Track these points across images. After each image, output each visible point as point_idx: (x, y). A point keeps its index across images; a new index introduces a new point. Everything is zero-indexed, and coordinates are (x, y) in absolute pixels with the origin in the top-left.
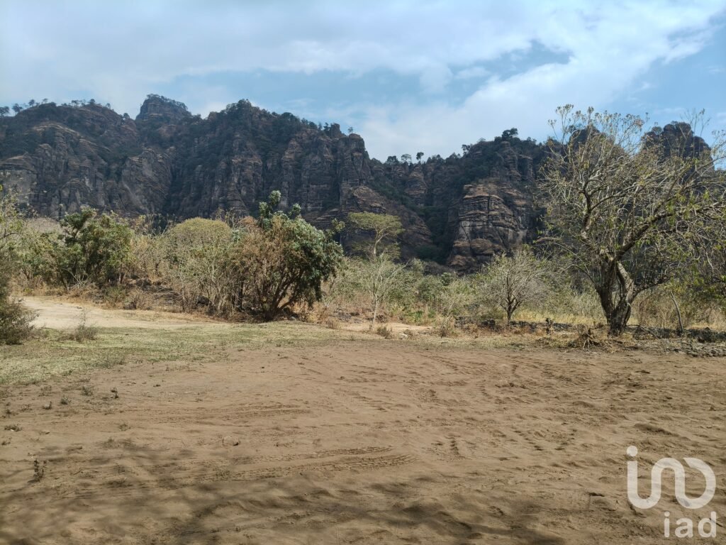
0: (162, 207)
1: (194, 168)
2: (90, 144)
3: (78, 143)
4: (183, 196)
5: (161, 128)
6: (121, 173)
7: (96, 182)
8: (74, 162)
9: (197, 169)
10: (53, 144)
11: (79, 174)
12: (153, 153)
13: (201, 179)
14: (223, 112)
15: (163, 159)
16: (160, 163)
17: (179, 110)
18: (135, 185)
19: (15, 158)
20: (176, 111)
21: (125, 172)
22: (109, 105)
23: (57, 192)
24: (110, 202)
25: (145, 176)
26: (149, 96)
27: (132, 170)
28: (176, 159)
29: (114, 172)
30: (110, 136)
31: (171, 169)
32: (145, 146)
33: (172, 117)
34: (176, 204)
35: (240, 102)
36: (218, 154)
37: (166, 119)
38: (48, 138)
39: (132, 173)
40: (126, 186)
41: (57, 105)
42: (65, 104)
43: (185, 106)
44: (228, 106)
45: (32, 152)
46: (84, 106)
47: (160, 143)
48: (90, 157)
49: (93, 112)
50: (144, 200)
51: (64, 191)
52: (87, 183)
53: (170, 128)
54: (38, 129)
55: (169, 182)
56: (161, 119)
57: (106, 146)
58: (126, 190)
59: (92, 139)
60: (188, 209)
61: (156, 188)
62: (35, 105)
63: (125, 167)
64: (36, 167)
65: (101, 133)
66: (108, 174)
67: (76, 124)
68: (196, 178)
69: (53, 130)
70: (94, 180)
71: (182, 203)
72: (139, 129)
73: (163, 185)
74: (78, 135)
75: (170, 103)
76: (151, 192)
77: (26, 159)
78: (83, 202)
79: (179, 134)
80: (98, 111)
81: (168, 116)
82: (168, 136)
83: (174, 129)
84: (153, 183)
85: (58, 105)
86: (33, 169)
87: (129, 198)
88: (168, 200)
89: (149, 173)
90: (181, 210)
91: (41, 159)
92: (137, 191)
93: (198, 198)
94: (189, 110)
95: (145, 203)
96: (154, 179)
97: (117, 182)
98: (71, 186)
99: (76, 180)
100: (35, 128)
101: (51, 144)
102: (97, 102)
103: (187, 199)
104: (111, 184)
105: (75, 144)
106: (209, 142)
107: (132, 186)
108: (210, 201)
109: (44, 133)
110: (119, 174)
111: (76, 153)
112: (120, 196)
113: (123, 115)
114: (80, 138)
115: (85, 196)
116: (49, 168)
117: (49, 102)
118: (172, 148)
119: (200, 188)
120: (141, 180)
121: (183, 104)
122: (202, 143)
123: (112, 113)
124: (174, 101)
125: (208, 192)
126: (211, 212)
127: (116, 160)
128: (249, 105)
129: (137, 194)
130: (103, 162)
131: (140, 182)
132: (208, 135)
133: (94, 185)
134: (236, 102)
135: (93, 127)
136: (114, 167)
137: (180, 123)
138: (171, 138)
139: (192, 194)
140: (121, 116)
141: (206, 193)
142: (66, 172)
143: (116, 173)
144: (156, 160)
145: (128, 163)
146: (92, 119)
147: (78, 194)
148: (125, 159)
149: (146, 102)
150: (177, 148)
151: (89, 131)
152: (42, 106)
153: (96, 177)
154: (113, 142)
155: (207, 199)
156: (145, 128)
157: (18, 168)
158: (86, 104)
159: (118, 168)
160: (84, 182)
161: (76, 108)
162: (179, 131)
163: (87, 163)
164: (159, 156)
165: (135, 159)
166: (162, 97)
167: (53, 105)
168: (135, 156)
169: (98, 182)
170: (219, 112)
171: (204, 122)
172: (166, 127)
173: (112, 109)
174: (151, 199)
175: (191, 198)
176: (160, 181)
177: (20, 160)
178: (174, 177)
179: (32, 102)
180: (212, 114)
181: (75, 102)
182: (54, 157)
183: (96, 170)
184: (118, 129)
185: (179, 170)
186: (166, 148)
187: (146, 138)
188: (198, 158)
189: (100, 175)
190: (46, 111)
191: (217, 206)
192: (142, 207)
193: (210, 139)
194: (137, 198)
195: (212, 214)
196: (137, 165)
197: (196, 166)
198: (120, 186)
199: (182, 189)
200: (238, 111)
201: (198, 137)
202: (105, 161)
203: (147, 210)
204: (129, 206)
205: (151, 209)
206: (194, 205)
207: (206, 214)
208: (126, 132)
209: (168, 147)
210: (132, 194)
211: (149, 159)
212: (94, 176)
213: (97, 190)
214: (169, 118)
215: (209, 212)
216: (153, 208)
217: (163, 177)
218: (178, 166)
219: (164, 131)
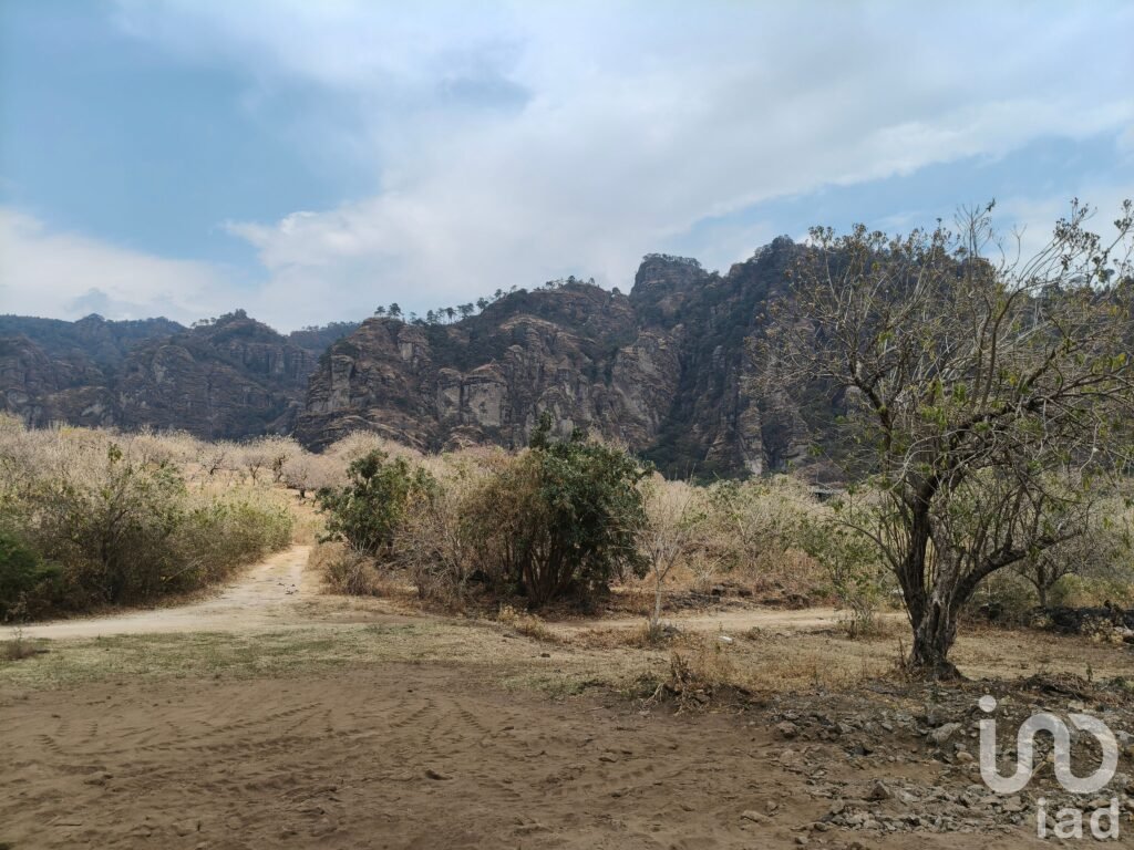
0: (668, 414)
1: (712, 351)
2: (569, 338)
3: (554, 338)
4: (698, 394)
5: (663, 301)
6: (611, 372)
7: (578, 388)
8: (551, 365)
9: (715, 352)
10: (524, 345)
11: (557, 381)
12: (652, 337)
13: (722, 366)
14: (750, 261)
15: (666, 344)
16: (663, 350)
17: (689, 270)
18: (630, 387)
19: (483, 368)
20: (684, 272)
21: (616, 370)
22: (592, 279)
23: (531, 406)
24: (599, 413)
25: (643, 372)
26: (646, 257)
27: (625, 365)
28: (686, 341)
29: (602, 371)
30: (596, 323)
31: (679, 357)
32: (642, 329)
33: (678, 282)
34: (689, 406)
35: (776, 241)
36: (746, 325)
37: (669, 286)
38: (519, 337)
39: (626, 370)
40: (619, 390)
41: (529, 292)
42: (538, 289)
43: (697, 263)
44: (758, 250)
45: (500, 358)
46: (562, 287)
47: (665, 322)
48: (571, 356)
49: (572, 293)
50: (643, 407)
51: (539, 405)
52: (568, 391)
53: (675, 299)
54: (506, 327)
55: (678, 376)
56: (664, 287)
57: (591, 337)
58: (619, 394)
59: (573, 330)
60: (705, 412)
61: (658, 387)
62: (502, 296)
63: (615, 363)
64: (506, 377)
65: (584, 320)
66: (593, 374)
67: (552, 313)
68: (714, 366)
69: (525, 324)
70: (576, 386)
71: (697, 405)
72: (633, 307)
73: (669, 382)
74: (555, 327)
75: (676, 262)
76: (652, 394)
77: (494, 368)
78: (564, 417)
79: (689, 305)
80: (579, 290)
81: (674, 281)
82: (673, 309)
83: (682, 299)
84: (657, 381)
85: (530, 290)
86: (502, 380)
87: (623, 405)
88: (677, 402)
89: (648, 366)
90: (695, 415)
91: (511, 366)
92: (634, 394)
93: (719, 394)
94: (702, 267)
95: (645, 410)
96: (656, 375)
97: (607, 385)
98: (548, 397)
99: (555, 389)
100: (502, 327)
101: (522, 345)
102: (577, 279)
103: (703, 399)
104: (598, 388)
105: (551, 342)
106: (732, 309)
107: (626, 387)
108: (737, 398)
109: (513, 331)
110: (608, 373)
111: (553, 352)
112: (611, 403)
113: (611, 290)
114: (557, 331)
115: (566, 408)
116: (522, 377)
117: (518, 289)
118: (680, 326)
119: (721, 379)
120: (638, 378)
121: (694, 260)
122: (721, 312)
123: (598, 290)
124: (681, 258)
125: (733, 385)
126: (739, 414)
127: (604, 355)
128: (790, 242)
129: (633, 399)
130: (587, 359)
131: (637, 382)
132: (729, 300)
133: (577, 393)
134: (769, 241)
135: (574, 314)
136: (601, 364)
137: (690, 289)
138: (678, 312)
139: (711, 390)
140: (608, 293)
141: (730, 386)
142: (542, 380)
143: (604, 373)
144: (657, 348)
145: (619, 358)
146: (572, 304)
147: (557, 407)
148: (615, 351)
149: (643, 266)
150: (685, 325)
151: (570, 321)
152: (511, 295)
153: (579, 382)
154: (600, 330)
155: (732, 395)
156: (641, 305)
157: (485, 380)
158: (564, 283)
159: (606, 365)
160: (564, 390)
161: (553, 292)
162: (689, 301)
163: (566, 364)
164: (661, 340)
165: (629, 350)
166: (664, 256)
167: (523, 292)
168: (627, 345)
169: (582, 388)
170: (744, 261)
171: (724, 281)
172: (669, 298)
173: (596, 284)
174: (653, 404)
175: (709, 396)
176: (664, 377)
177: (487, 371)
178: (684, 368)
179: (499, 292)
180: (734, 267)
181: (550, 283)
182: (526, 362)
183: (578, 371)
184: (606, 313)
185: (690, 357)
186: (670, 328)
187: (643, 319)
188: (716, 334)
189: (583, 378)
190: (516, 302)
191: (746, 405)
192: (641, 417)
193: (733, 304)
194: (634, 405)
195: (741, 416)
196: (631, 358)
197: (714, 347)
198: (611, 389)
199: (695, 384)
200: (773, 255)
201: (716, 305)
202: (590, 358)
203: (649, 419)
204: (624, 417)
205: (653, 418)
206: (713, 407)
207: (732, 417)
208: (616, 314)
209: (674, 326)
210: (627, 400)
211: (647, 347)
212: (575, 379)
213: (580, 399)
214: (674, 284)
215: (737, 415)
216: (656, 416)
217: (668, 370)
218: (689, 350)
219: (668, 304)
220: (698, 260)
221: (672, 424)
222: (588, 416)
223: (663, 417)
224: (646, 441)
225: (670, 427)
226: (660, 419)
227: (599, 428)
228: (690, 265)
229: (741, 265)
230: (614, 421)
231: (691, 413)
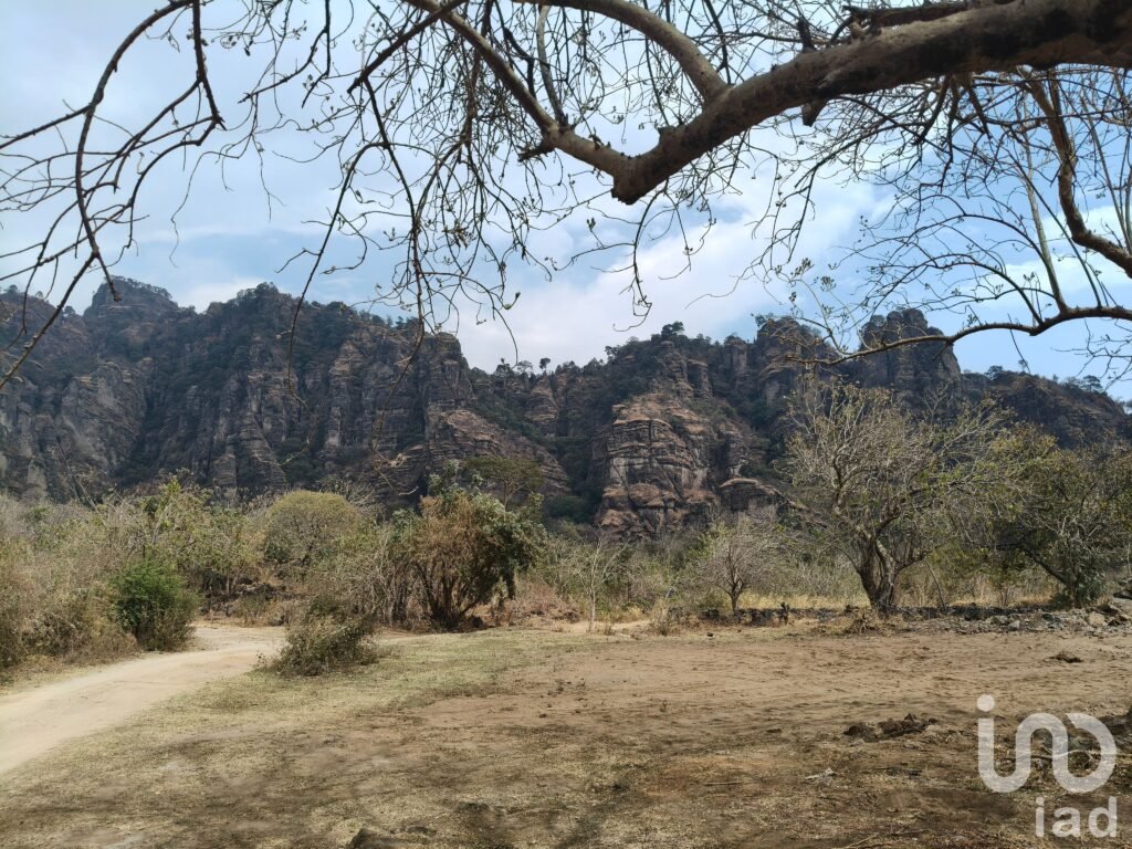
0: (128, 455)
1: (185, 391)
4: (167, 437)
5: (128, 330)
6: (61, 402)
7: (17, 418)
9: (189, 392)
12: (115, 368)
13: (196, 408)
14: (231, 302)
15: (132, 377)
16: (128, 384)
17: (158, 300)
18: (84, 421)
20: (152, 301)
21: (68, 401)
22: (40, 293)
24: (42, 450)
25: (101, 405)
27: (80, 396)
28: (154, 377)
29: (50, 399)
30: (43, 344)
31: (146, 393)
32: (102, 357)
33: (146, 311)
34: (154, 448)
35: (260, 287)
36: (225, 367)
37: (136, 315)
39: (80, 402)
40: (69, 423)
43: (167, 294)
44: (240, 292)
47: (129, 353)
49: (13, 304)
50: (98, 445)
52: (3, 419)
53: (144, 329)
55: (142, 414)
56: (129, 314)
57: (35, 359)
58: (68, 429)
60: (173, 456)
61: (118, 424)
63: (67, 393)
66: (38, 404)
68: (188, 407)
70: (15, 414)
71: (164, 447)
72: (91, 331)
73: (132, 419)
75: (143, 288)
76: (111, 431)
79: (159, 338)
81: (140, 309)
82: (140, 340)
83: (151, 330)
84: (116, 417)
87: (74, 442)
88: (140, 443)
89: (108, 400)
90: (161, 458)
92: (88, 431)
93: (192, 437)
94: (173, 300)
95: (101, 450)
96: (117, 410)
97: (54, 417)
102: (21, 290)
103: (172, 441)
104: (43, 420)
106: (209, 349)
107: (79, 421)
108: (212, 442)
110: (57, 404)
112: (59, 439)
118: (148, 359)
119: (194, 421)
120: (95, 412)
121: (164, 290)
122: (197, 350)
123: (47, 307)
124: (149, 286)
125: (209, 429)
126: (214, 460)
127: (53, 382)
128: (275, 291)
129: (87, 435)
130: (30, 385)
131: (93, 416)
132: (207, 339)
133: (15, 424)
134: (254, 286)
135: (15, 330)
136: (49, 392)
137: (160, 321)
138: (146, 343)
139: (182, 432)
141: (205, 430)
143: (52, 403)
144: (120, 381)
145: (72, 387)
146: (13, 318)
148: (68, 379)
149: (103, 288)
150: (154, 359)
151: (10, 337)
153: (19, 411)
154: (47, 352)
155: (207, 440)
156: (99, 330)
158: (2, 292)
159: (55, 394)
162: (160, 333)
164: (126, 373)
165: (86, 379)
166: (130, 280)
168: (83, 373)
169: (22, 418)
170: (225, 301)
171: (200, 319)
172: (137, 327)
173: (45, 300)
174: (112, 443)
175: (179, 439)
176: (127, 414)
178: (150, 406)
180: (213, 306)
183: (19, 398)
184: (55, 333)
185: (158, 395)
186: (136, 360)
187: (103, 345)
188: (190, 374)
189: (25, 406)
191: (222, 450)
192: (95, 456)
193: (211, 344)
194: (87, 442)
195: (216, 462)
196: (88, 389)
197: (189, 385)
198: (58, 423)
199: (162, 425)
200: (257, 300)
201: (191, 342)
202: (35, 383)
203: (105, 460)
204: (73, 455)
205: (110, 459)
206: (184, 450)
207: (205, 463)
208: (68, 337)
209: (140, 358)
210: (77, 435)
211: (110, 378)
212: (14, 408)
213: (19, 432)
214: (142, 313)
215: (210, 460)
216: (114, 456)
217: (132, 406)
218: (158, 387)
219: (134, 333)
220: (169, 292)
221: (134, 467)
222: (28, 452)
223: (122, 459)
224: (100, 485)
225: (131, 470)
226: (118, 461)
227: (41, 466)
228: (158, 294)
229: (221, 304)
230: (61, 460)
231: (156, 457)
